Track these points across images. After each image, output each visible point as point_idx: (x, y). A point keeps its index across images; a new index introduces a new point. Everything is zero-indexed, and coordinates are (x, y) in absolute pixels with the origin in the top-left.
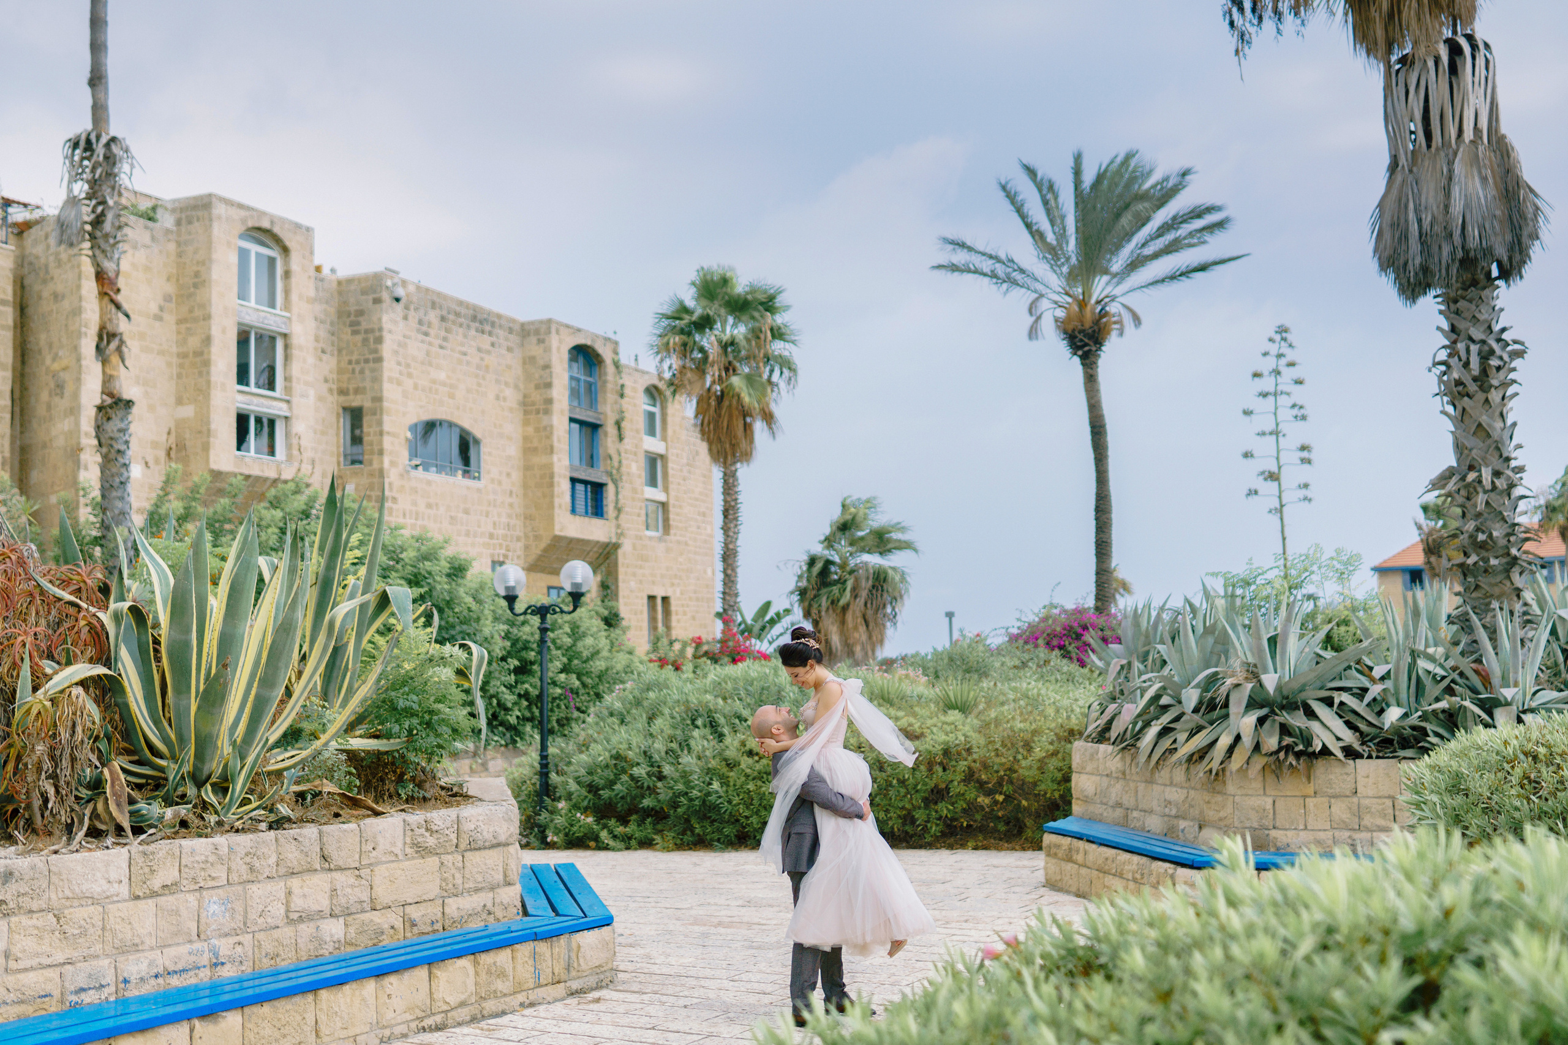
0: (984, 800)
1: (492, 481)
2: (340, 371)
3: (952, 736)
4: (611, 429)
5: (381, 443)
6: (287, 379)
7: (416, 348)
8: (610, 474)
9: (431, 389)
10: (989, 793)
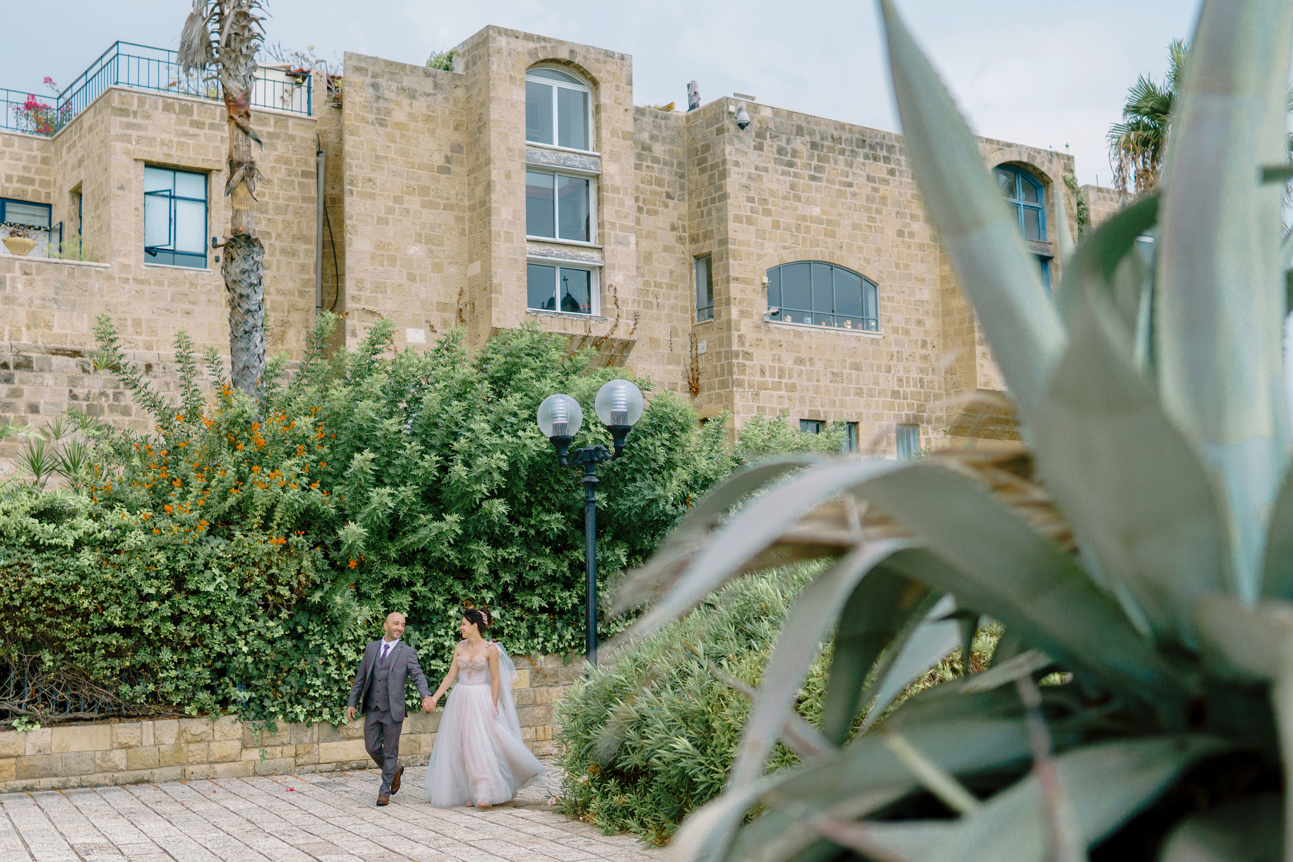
1: (895, 330)
2: (692, 217)
5: (728, 290)
6: (600, 225)
7: (775, 181)
9: (798, 227)
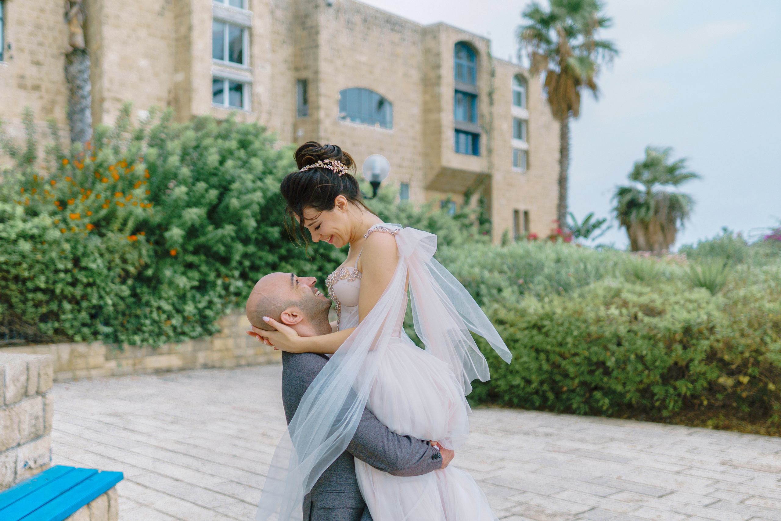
0: (726, 381)
1: (401, 129)
2: (295, 55)
3: (694, 314)
4: (484, 98)
5: (318, 101)
6: (251, 57)
7: (344, 39)
8: (483, 127)
9: (356, 67)
10: (731, 374)
